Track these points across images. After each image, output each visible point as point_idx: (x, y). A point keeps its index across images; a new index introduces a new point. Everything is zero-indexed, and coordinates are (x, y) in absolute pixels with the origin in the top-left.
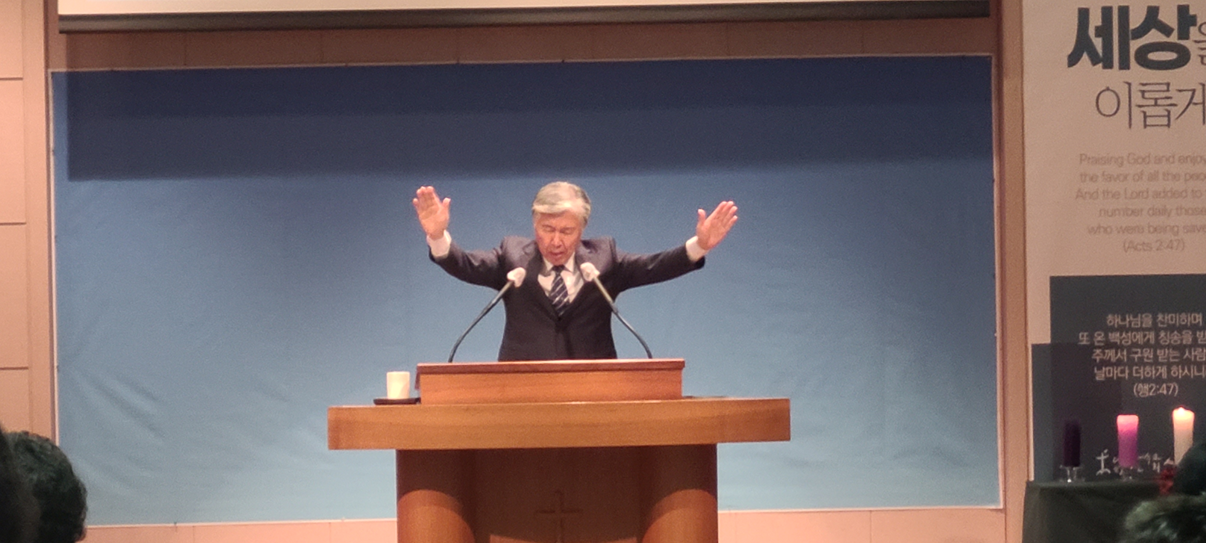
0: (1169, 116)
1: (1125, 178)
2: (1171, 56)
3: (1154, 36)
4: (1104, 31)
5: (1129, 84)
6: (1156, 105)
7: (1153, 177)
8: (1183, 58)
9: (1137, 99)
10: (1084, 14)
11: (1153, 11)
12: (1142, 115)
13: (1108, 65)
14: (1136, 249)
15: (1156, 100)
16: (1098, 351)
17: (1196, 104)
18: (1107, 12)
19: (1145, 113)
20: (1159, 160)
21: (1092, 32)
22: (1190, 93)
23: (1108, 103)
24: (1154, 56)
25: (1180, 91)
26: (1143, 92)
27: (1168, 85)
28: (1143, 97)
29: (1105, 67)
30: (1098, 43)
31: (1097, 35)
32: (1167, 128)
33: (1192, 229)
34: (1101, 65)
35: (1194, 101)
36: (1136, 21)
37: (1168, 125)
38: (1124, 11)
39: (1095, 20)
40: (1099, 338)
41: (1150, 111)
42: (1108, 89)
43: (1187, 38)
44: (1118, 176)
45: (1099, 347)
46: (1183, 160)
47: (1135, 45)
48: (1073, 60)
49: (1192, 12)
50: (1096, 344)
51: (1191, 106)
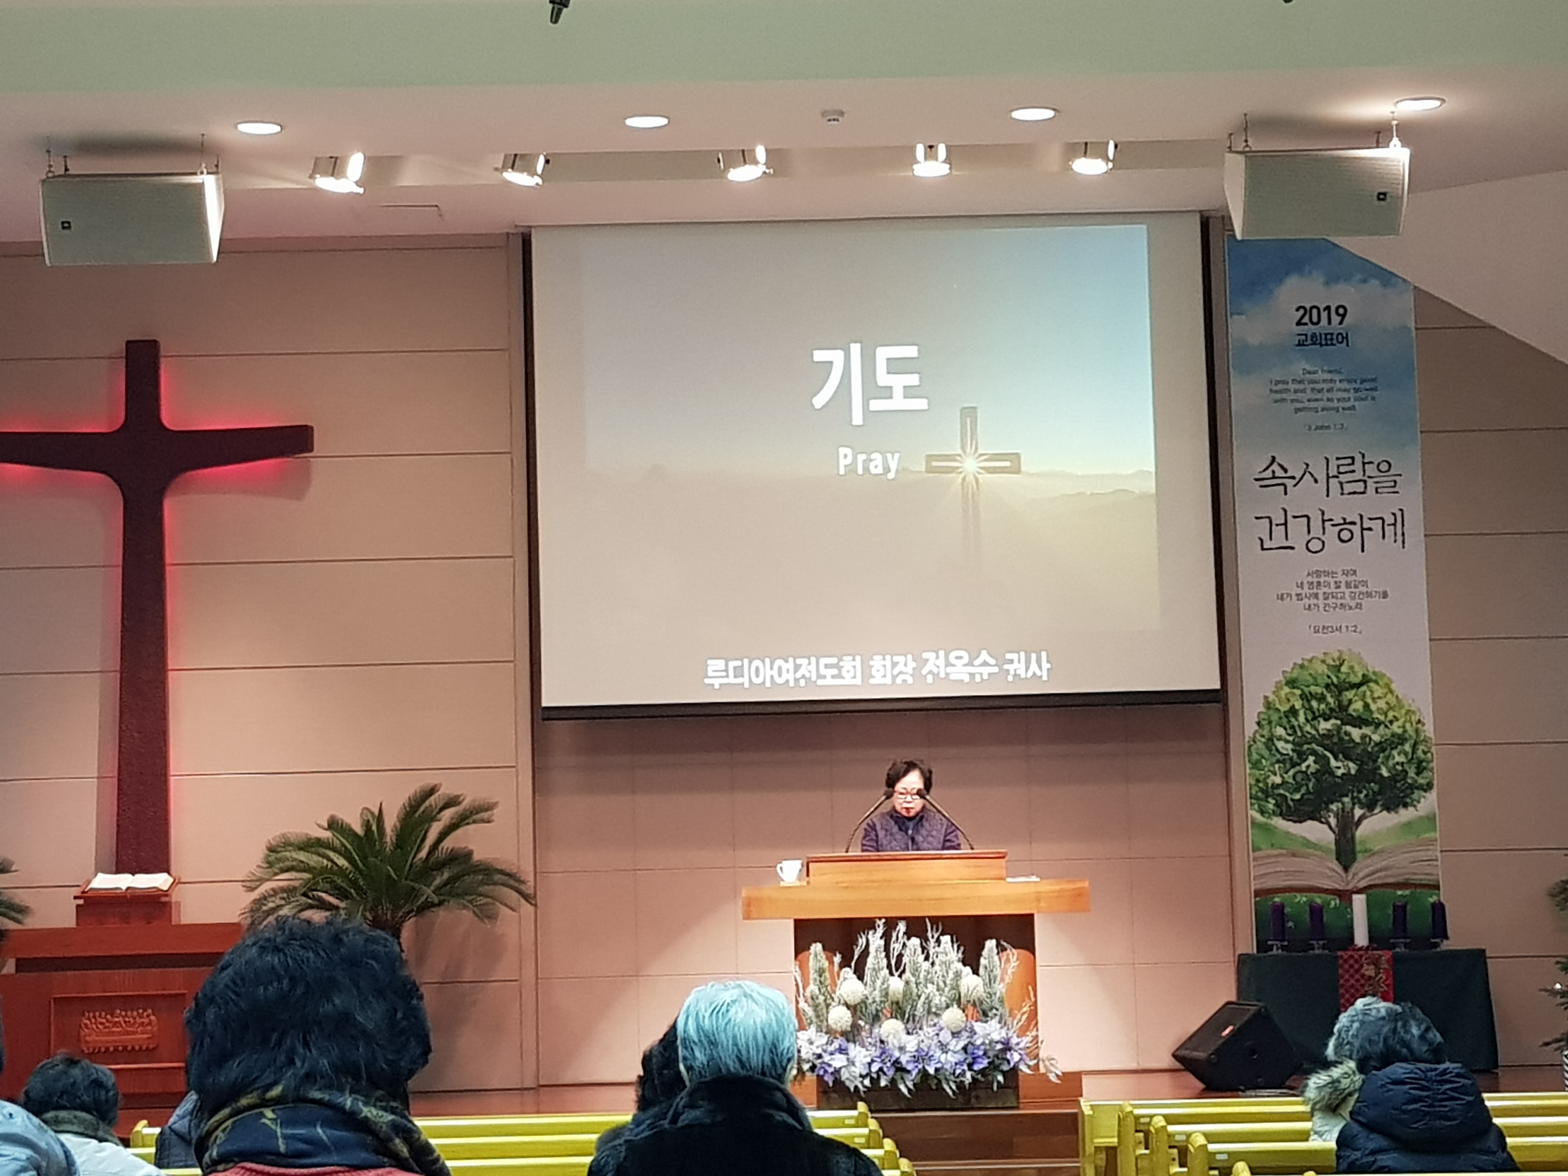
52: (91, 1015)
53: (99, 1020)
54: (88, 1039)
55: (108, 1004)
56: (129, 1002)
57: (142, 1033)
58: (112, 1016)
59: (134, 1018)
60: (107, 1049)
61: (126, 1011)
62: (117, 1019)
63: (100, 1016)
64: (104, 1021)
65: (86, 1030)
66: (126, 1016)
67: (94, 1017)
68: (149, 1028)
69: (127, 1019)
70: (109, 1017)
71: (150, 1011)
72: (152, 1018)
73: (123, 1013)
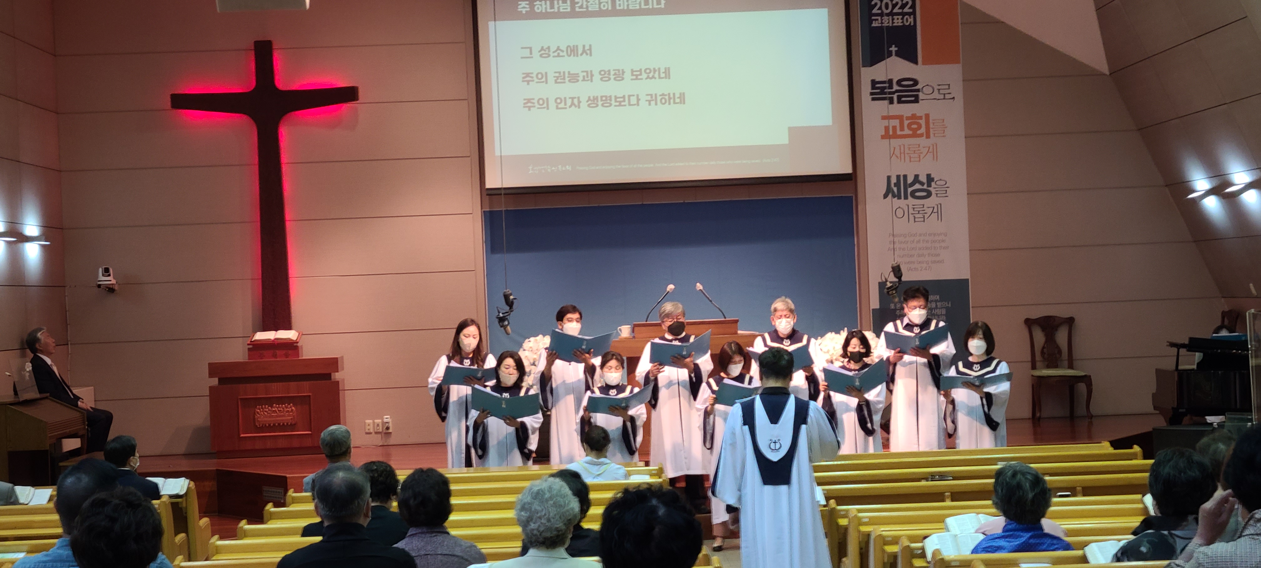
0: (924, 217)
1: (908, 242)
2: (924, 194)
3: (917, 186)
4: (897, 184)
5: (908, 206)
6: (919, 213)
7: (919, 242)
8: (929, 194)
9: (911, 211)
10: (889, 178)
11: (917, 176)
12: (913, 218)
13: (899, 198)
14: (912, 270)
15: (919, 211)
16: (898, 311)
17: (935, 213)
18: (898, 177)
19: (914, 217)
20: (920, 235)
21: (893, 185)
22: (932, 209)
23: (900, 213)
24: (918, 194)
25: (929, 207)
26: (914, 208)
27: (924, 205)
28: (914, 210)
29: (898, 199)
30: (895, 189)
31: (895, 186)
32: (923, 222)
33: (934, 262)
34: (896, 198)
35: (934, 211)
36: (910, 180)
37: (924, 221)
38: (905, 177)
39: (894, 180)
40: (898, 306)
41: (917, 216)
42: (899, 207)
43: (931, 187)
44: (905, 241)
45: (898, 310)
46: (930, 235)
47: (910, 190)
48: (885, 196)
49: (932, 176)
50: (897, 308)
51: (933, 213)
52: (260, 407)
53: (265, 410)
54: (259, 419)
55: (270, 401)
56: (281, 400)
57: (289, 416)
58: (272, 408)
59: (283, 409)
60: (270, 425)
61: (279, 405)
62: (274, 409)
63: (265, 408)
64: (267, 410)
65: (258, 415)
66: (279, 407)
67: (262, 408)
68: (291, 413)
69: (279, 409)
70: (270, 408)
71: (291, 404)
72: (293, 408)
73: (277, 406)
